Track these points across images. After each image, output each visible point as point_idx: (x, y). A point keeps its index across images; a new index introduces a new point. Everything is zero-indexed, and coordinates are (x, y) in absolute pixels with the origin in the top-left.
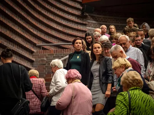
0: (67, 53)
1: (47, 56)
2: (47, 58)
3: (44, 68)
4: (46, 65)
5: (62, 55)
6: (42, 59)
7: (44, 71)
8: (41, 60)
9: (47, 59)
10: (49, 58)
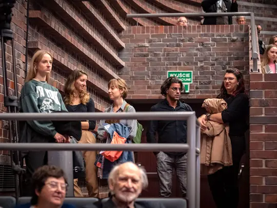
0: (192, 33)
1: (150, 38)
2: (150, 41)
3: (144, 63)
4: (150, 57)
5: (183, 38)
6: (140, 44)
7: (144, 69)
8: (139, 47)
9: (151, 45)
10: (154, 42)
